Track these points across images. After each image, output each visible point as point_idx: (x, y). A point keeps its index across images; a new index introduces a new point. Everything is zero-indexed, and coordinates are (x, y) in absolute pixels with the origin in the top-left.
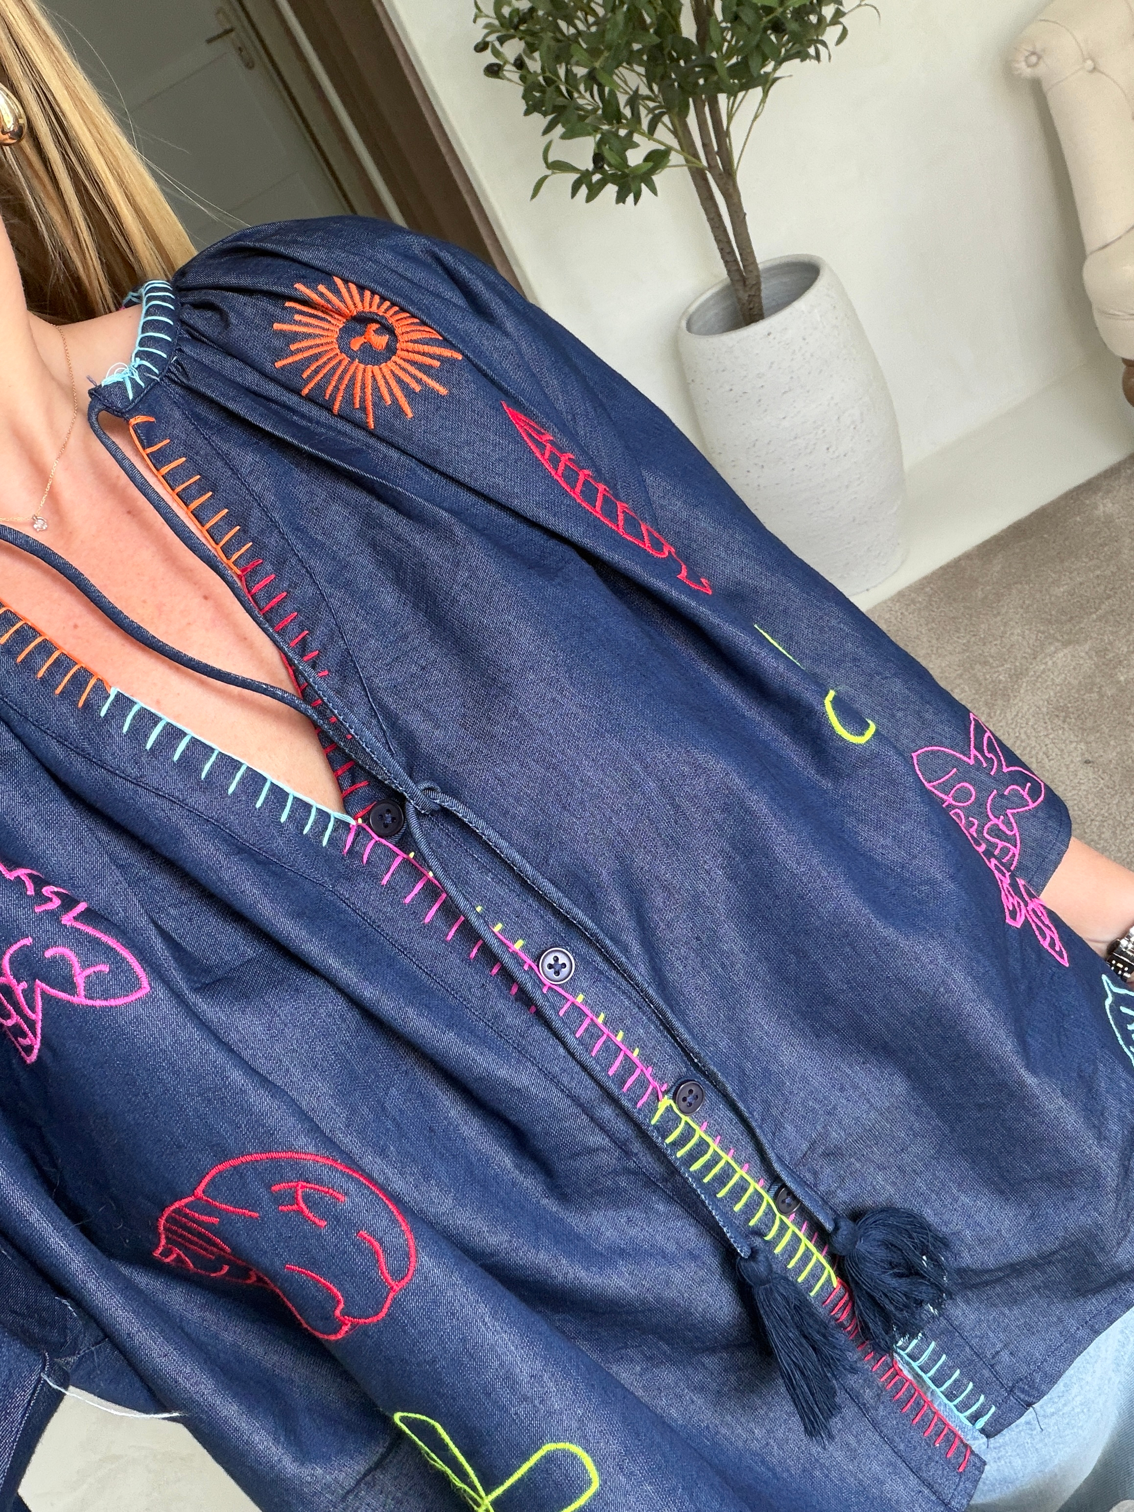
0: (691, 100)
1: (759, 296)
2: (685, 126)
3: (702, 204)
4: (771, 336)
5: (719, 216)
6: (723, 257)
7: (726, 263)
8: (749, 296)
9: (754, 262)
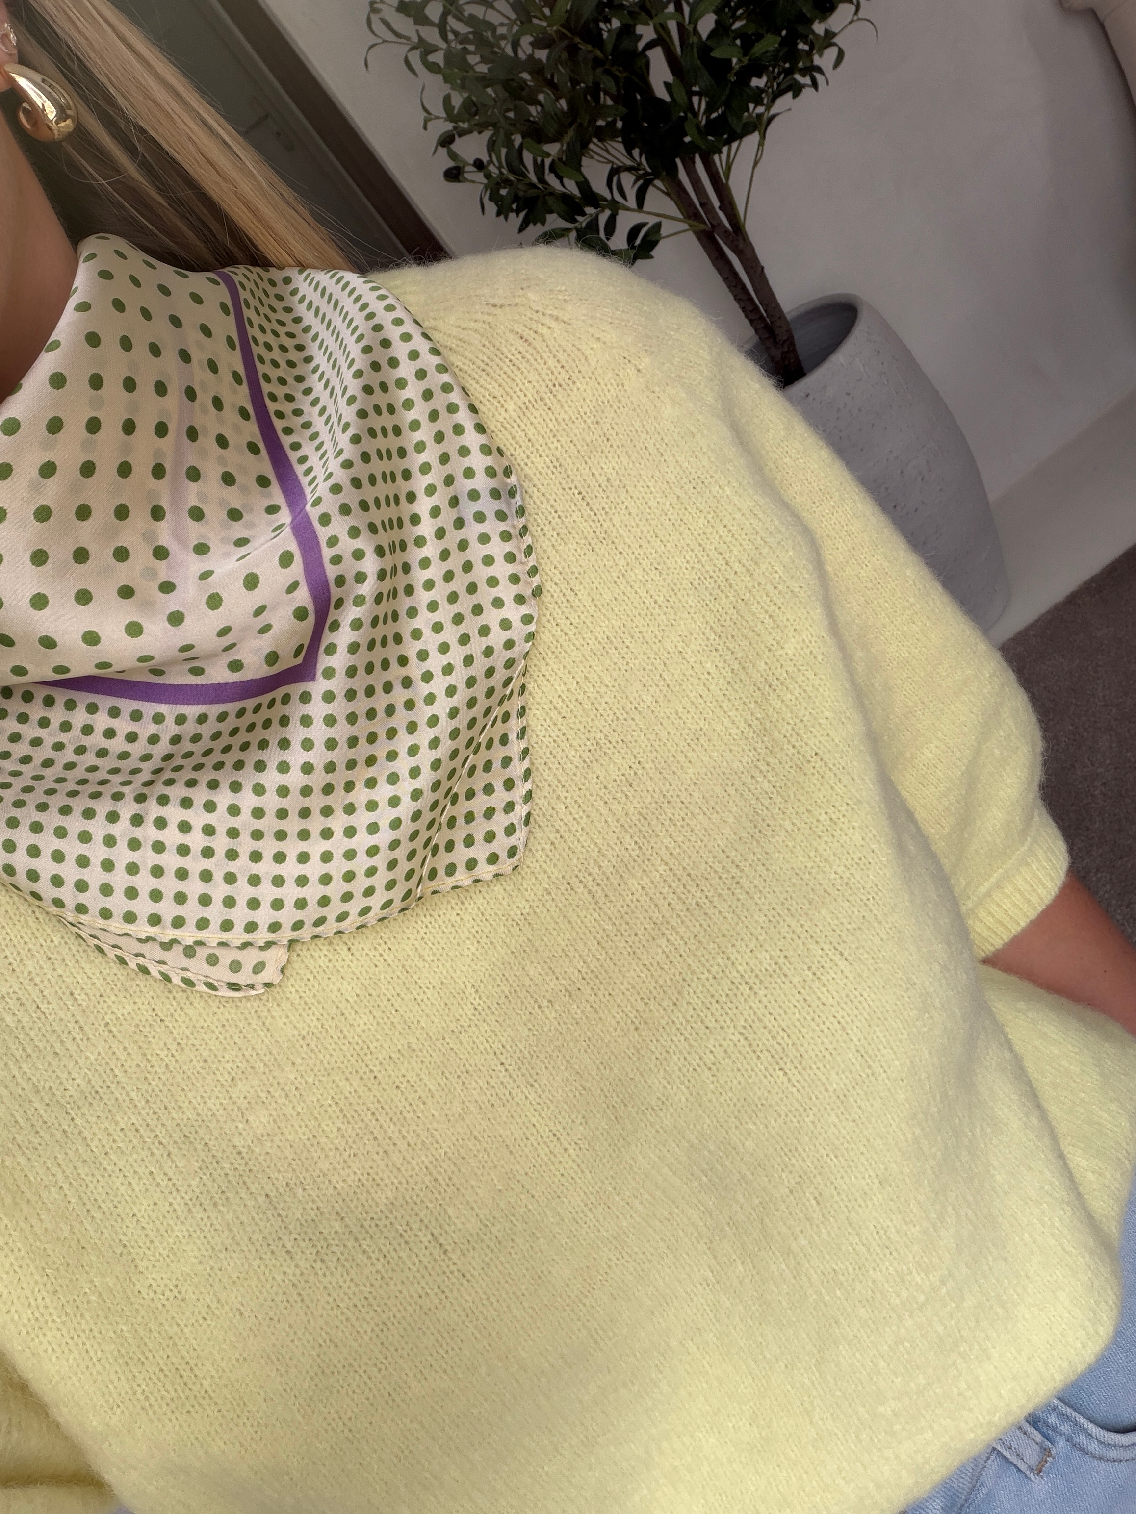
0: (678, 161)
1: (794, 351)
2: (680, 185)
3: (714, 265)
4: (811, 398)
5: (735, 274)
6: (747, 317)
7: (752, 322)
8: (782, 353)
9: (782, 316)
